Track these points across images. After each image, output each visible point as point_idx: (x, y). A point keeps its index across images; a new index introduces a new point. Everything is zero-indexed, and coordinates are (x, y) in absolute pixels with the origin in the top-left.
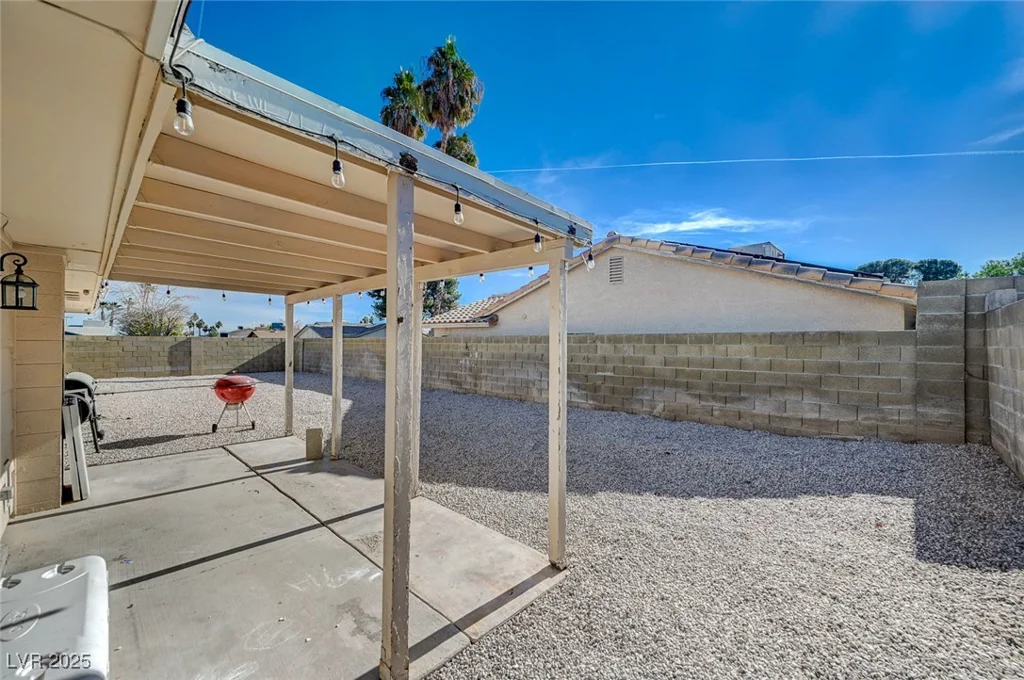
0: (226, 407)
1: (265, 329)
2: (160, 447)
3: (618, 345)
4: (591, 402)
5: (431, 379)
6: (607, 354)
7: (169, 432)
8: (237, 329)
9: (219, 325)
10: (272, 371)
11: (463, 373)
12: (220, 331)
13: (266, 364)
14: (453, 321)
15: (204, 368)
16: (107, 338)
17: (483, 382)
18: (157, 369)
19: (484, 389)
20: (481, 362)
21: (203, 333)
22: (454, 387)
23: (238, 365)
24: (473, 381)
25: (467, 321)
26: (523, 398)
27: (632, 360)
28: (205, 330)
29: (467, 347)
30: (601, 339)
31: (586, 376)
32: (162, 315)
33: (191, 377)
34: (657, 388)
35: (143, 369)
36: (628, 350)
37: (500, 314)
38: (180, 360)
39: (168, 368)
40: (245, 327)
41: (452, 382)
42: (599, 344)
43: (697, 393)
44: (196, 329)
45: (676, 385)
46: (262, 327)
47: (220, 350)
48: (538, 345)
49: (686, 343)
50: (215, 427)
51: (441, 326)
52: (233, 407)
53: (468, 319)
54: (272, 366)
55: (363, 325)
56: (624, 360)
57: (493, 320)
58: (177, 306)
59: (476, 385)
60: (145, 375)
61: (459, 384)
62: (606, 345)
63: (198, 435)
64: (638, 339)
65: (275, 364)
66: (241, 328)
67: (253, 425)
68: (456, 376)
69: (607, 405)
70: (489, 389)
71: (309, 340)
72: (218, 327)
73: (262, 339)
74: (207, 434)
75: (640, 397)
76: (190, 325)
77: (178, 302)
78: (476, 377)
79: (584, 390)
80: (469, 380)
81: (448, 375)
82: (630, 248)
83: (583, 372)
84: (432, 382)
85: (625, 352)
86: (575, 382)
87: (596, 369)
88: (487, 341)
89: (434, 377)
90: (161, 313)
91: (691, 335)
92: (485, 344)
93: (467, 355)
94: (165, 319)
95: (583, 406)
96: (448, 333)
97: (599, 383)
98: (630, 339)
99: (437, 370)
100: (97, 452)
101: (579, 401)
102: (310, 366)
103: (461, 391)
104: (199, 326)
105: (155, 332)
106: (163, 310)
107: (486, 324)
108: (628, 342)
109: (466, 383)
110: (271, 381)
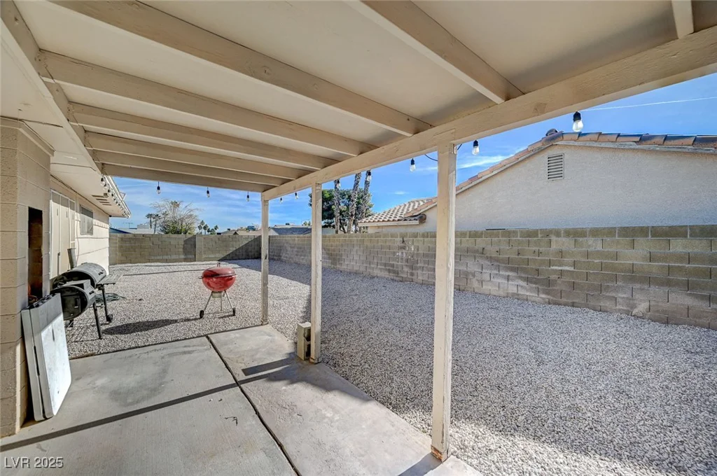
0: (212, 295)
1: (244, 230)
2: (154, 334)
3: (581, 239)
4: (544, 296)
5: (370, 268)
6: (564, 249)
7: (166, 316)
8: (226, 230)
9: (216, 228)
10: (249, 259)
11: (400, 263)
12: (217, 231)
13: (244, 254)
14: (386, 220)
15: (204, 256)
16: (143, 235)
17: (420, 272)
18: (174, 257)
19: (420, 278)
20: (417, 254)
21: (207, 233)
22: (392, 276)
23: (225, 254)
24: (410, 271)
25: (399, 220)
26: (462, 288)
27: (599, 254)
28: (208, 231)
29: (403, 241)
30: (558, 234)
31: (538, 270)
32: (182, 222)
33: (195, 263)
34: (637, 286)
35: (165, 257)
36: (595, 245)
37: (428, 214)
38: (190, 250)
39: (183, 257)
40: (231, 229)
41: (389, 271)
42: (554, 238)
43: (706, 293)
44: (203, 231)
45: (668, 283)
46: (241, 229)
47: (214, 244)
48: (479, 240)
49: (686, 237)
50: (202, 313)
51: (375, 224)
52: (217, 295)
53: (398, 218)
54: (248, 255)
55: (304, 226)
56: (588, 255)
57: (422, 218)
58: (191, 215)
59: (412, 274)
60: (166, 261)
61: (397, 273)
62: (563, 239)
63: (188, 320)
64: (610, 232)
65: (250, 254)
66: (229, 229)
67: (234, 311)
68: (393, 266)
69: (564, 300)
70: (425, 278)
71: (273, 237)
72: (216, 229)
73: (242, 236)
74: (195, 319)
75: (614, 294)
76: (200, 227)
77: (192, 213)
78: (412, 268)
79: (535, 283)
80: (406, 269)
81: (385, 265)
82: (576, 144)
83: (532, 266)
84: (371, 271)
85: (589, 246)
86: (523, 275)
87: (550, 263)
88: (423, 236)
89: (372, 266)
90: (182, 220)
91: (692, 227)
92: (422, 239)
93: (404, 248)
94: (184, 224)
95: (533, 299)
96: (380, 230)
97: (553, 277)
98: (595, 232)
99: (375, 261)
100: (100, 338)
101: (528, 294)
102: (274, 255)
103: (397, 279)
104: (205, 228)
105: (179, 232)
106: (183, 218)
107: (417, 222)
108: (594, 235)
109: (403, 272)
110: (248, 267)
